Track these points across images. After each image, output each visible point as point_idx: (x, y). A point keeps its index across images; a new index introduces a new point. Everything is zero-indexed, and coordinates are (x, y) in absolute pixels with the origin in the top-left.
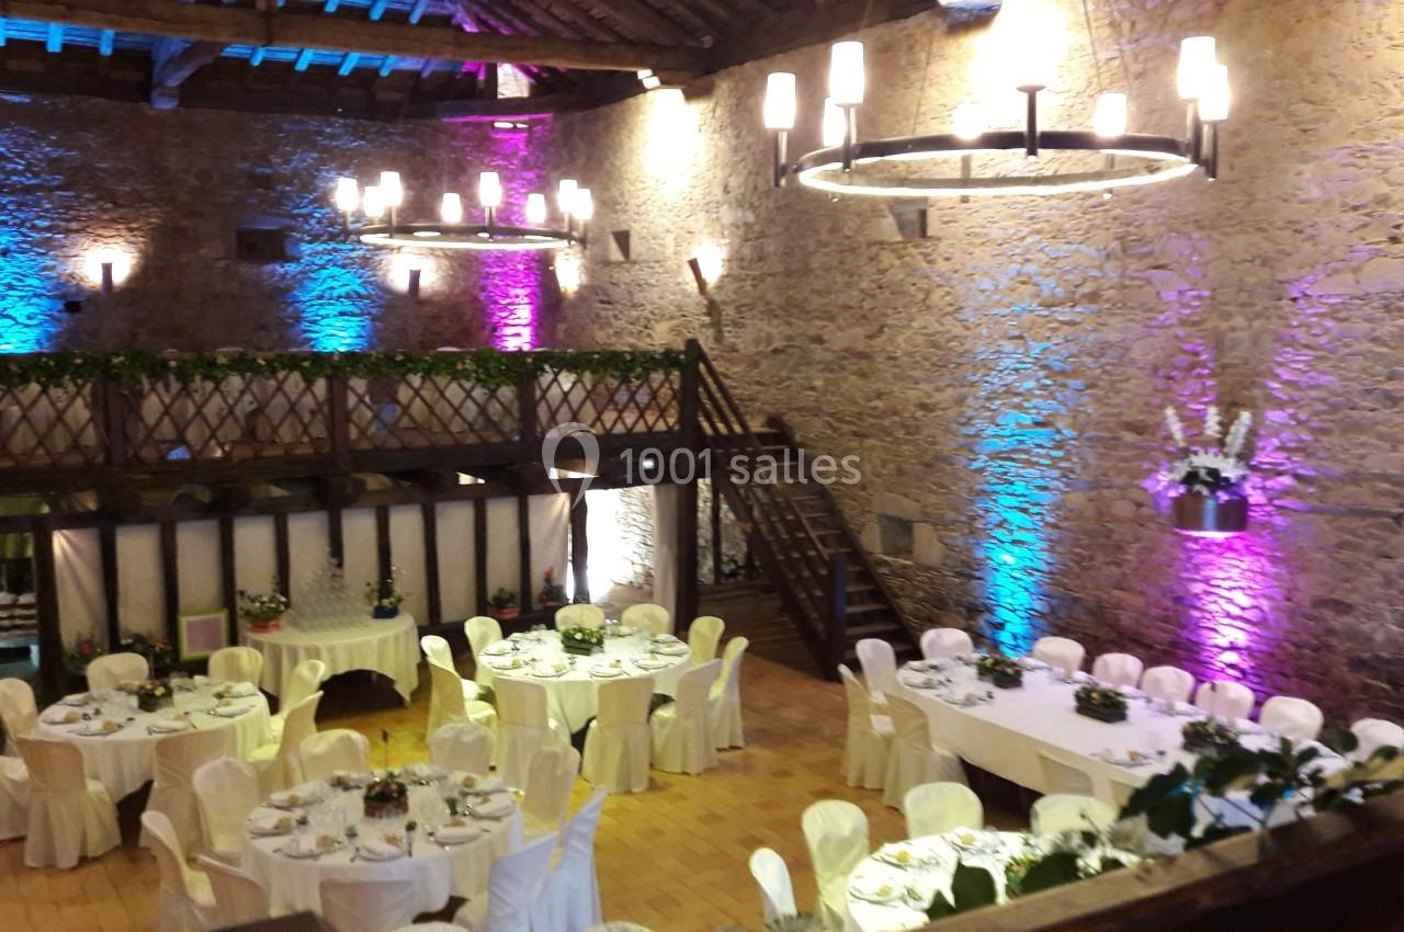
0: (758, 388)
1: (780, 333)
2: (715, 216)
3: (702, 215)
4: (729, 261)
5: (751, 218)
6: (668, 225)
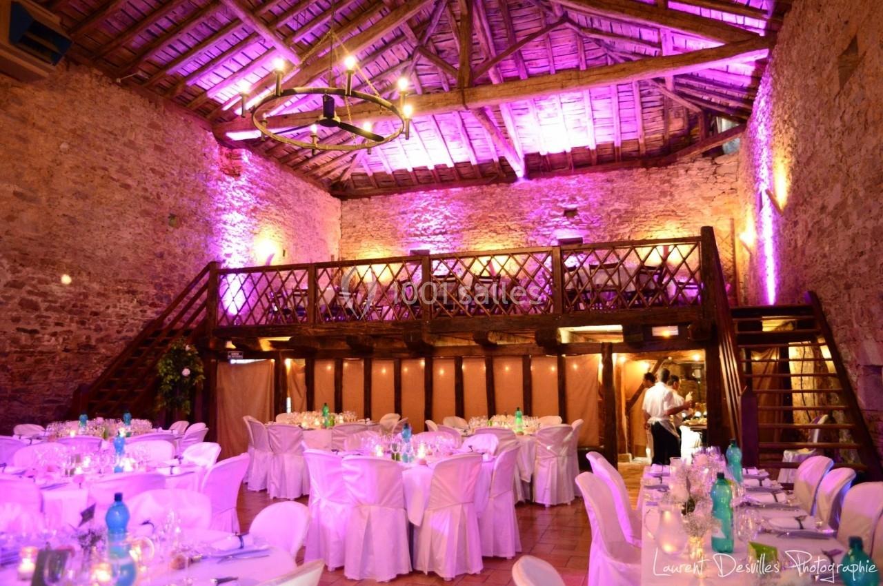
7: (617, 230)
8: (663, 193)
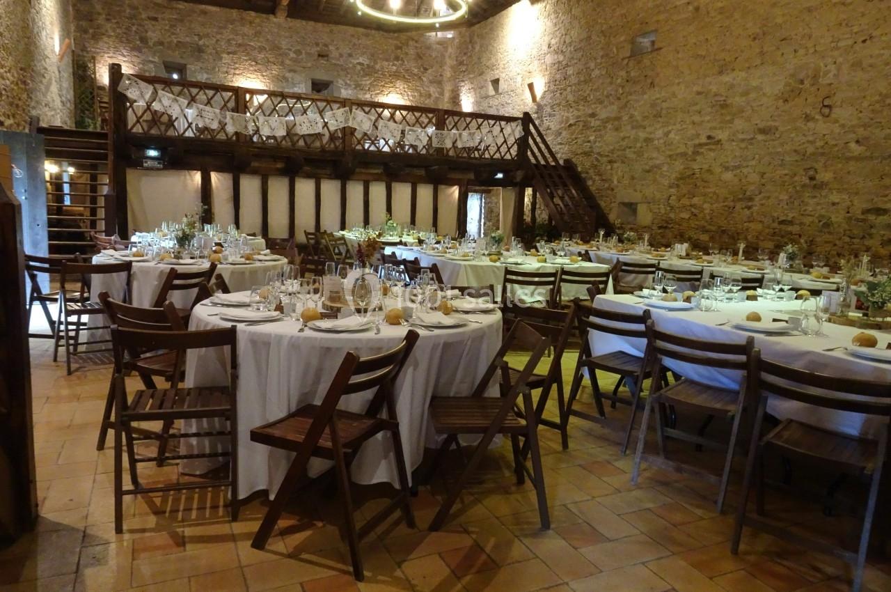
0: (560, 146)
1: (572, 116)
2: (543, 61)
3: (536, 62)
4: (549, 83)
5: (561, 58)
6: (519, 71)
7: (361, 81)
8: (397, 58)
